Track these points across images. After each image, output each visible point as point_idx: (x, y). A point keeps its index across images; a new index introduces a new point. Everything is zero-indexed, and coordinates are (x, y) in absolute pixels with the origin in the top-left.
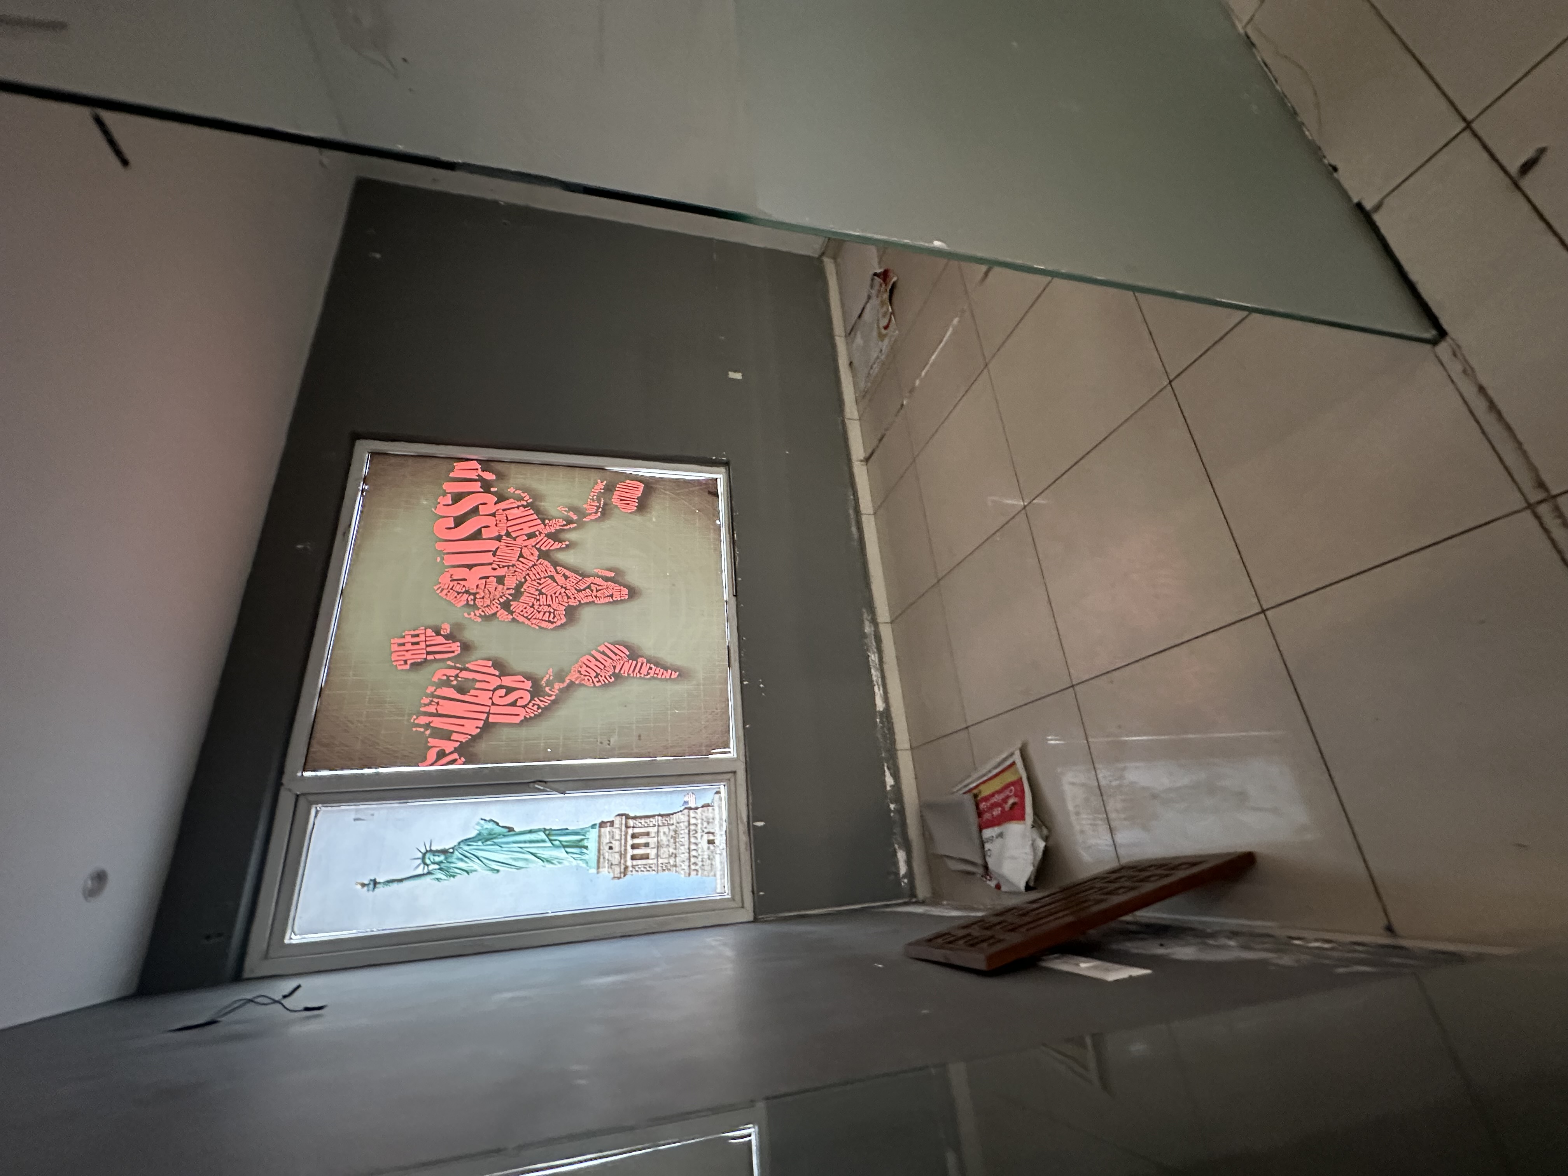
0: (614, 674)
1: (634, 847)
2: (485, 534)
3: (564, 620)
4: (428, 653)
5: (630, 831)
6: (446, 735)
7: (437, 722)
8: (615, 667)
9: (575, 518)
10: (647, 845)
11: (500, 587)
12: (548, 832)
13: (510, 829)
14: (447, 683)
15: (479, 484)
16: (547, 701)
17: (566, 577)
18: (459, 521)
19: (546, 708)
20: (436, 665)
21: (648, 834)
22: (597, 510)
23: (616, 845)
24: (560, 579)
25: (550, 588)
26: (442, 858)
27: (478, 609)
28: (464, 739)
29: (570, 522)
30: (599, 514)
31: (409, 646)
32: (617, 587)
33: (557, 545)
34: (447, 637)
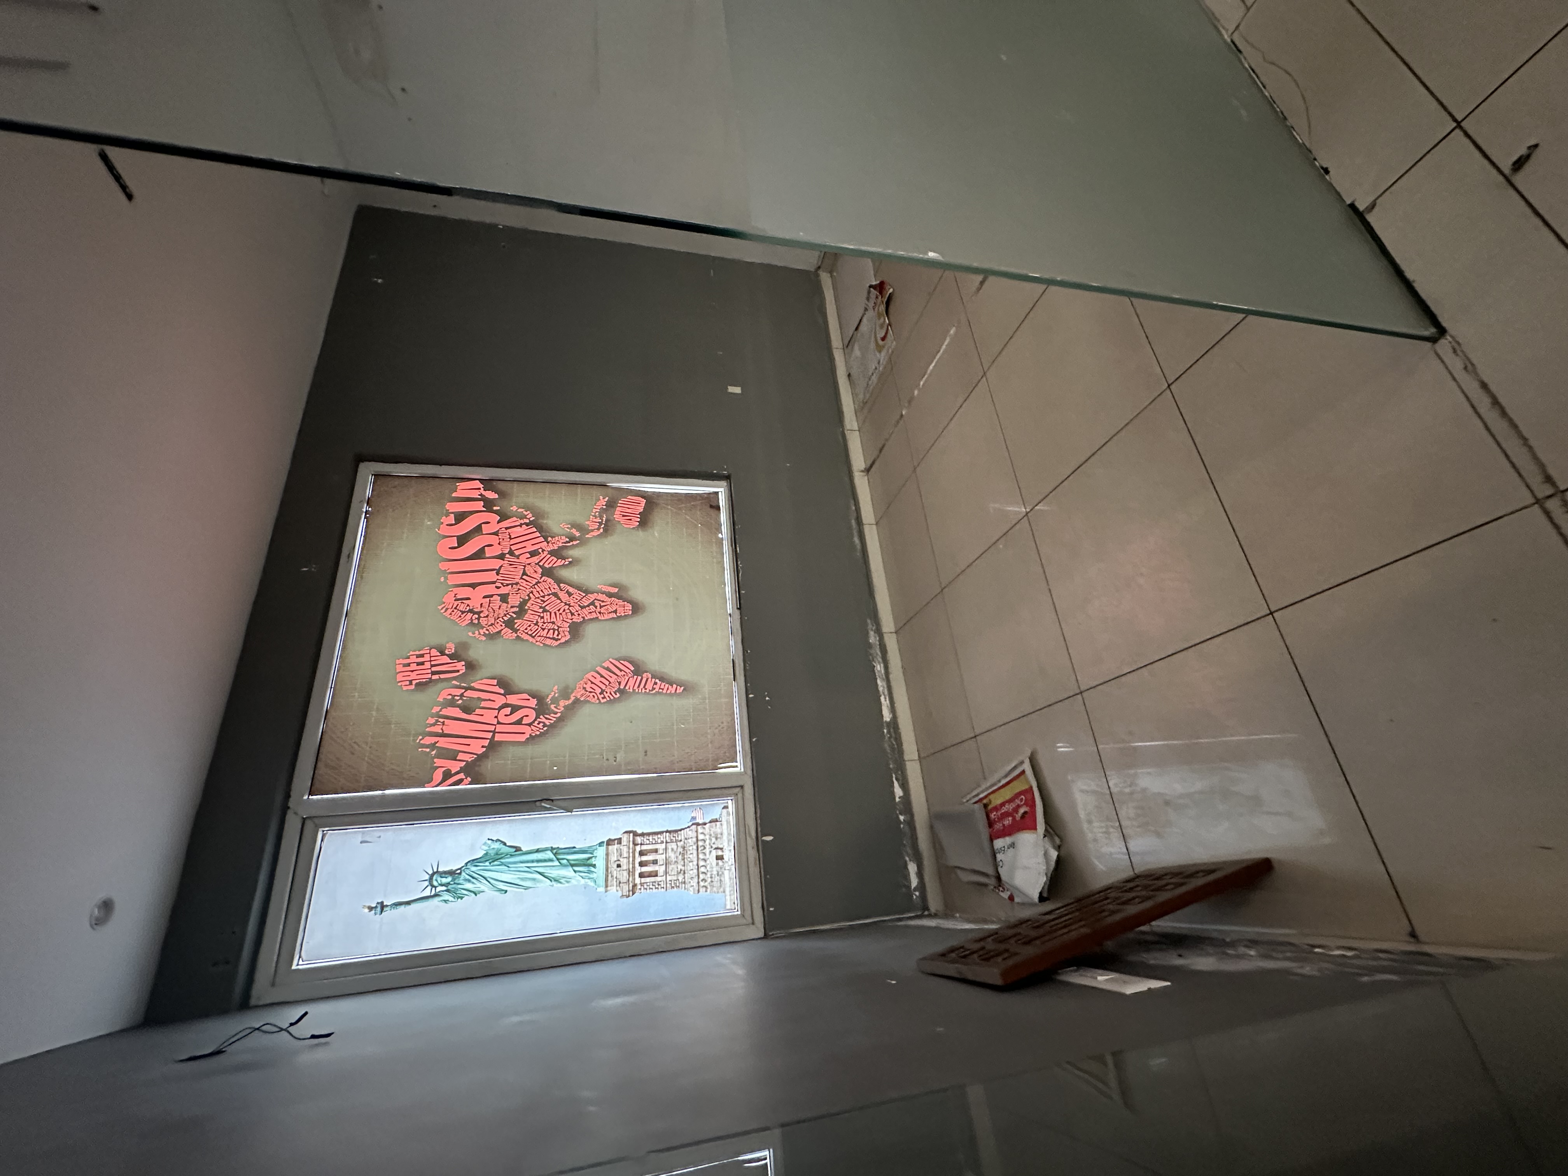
0: (619, 690)
1: (642, 864)
2: (489, 552)
3: (569, 637)
4: (433, 673)
5: (638, 848)
6: (453, 756)
7: (443, 742)
8: (620, 683)
9: (578, 534)
10: (655, 862)
11: (505, 605)
12: (556, 851)
13: (518, 849)
14: (452, 703)
15: (482, 503)
16: (553, 718)
17: (570, 594)
18: (462, 540)
19: (552, 726)
20: (440, 685)
21: (656, 851)
22: (599, 526)
23: (624, 862)
25: (553, 605)
26: (449, 879)
27: (483, 627)
28: (469, 758)
29: (572, 539)
30: (601, 530)
31: (413, 667)
32: (621, 603)
33: (560, 562)
34: (451, 656)
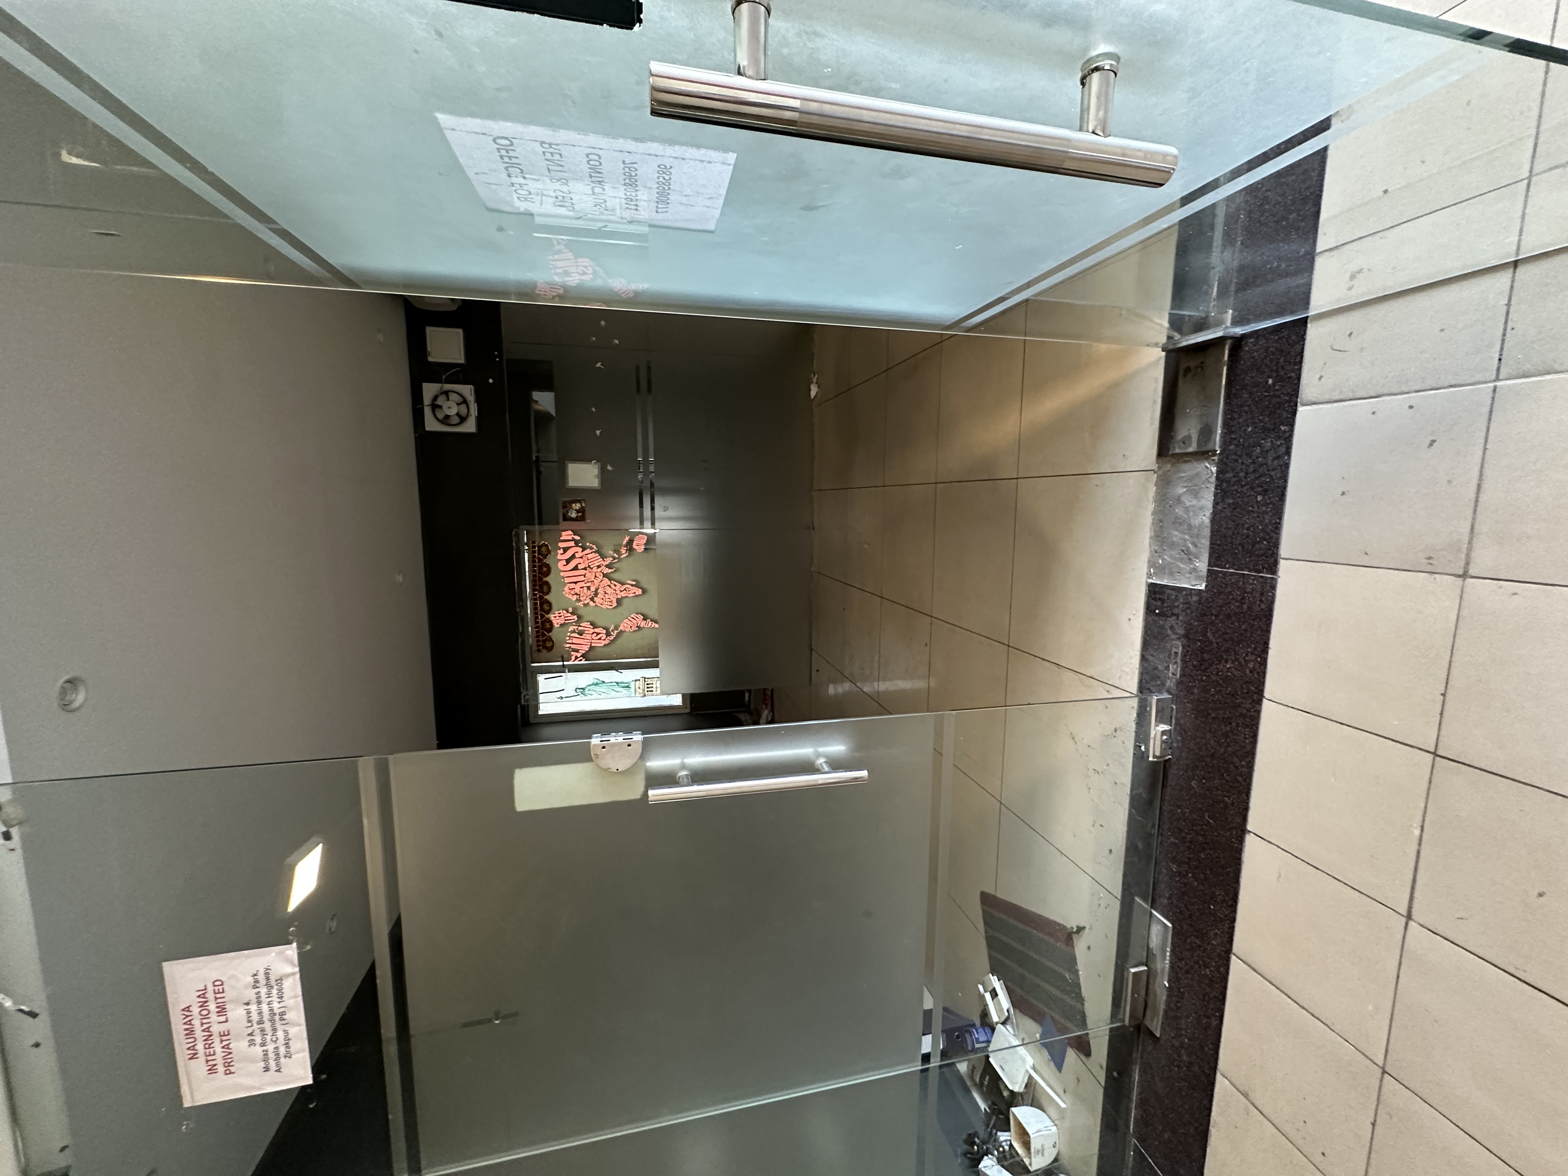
0: (637, 627)
1: (647, 688)
2: (580, 567)
3: (616, 605)
4: (565, 620)
5: (646, 683)
6: (577, 651)
7: (573, 646)
8: (637, 624)
9: (617, 556)
10: (652, 687)
11: (589, 591)
12: (617, 683)
13: (604, 682)
14: (573, 632)
15: (574, 542)
16: (612, 638)
17: (615, 585)
18: (568, 561)
19: (612, 641)
21: (652, 683)
23: (641, 687)
24: (612, 586)
25: (609, 590)
26: (582, 690)
27: (581, 601)
28: (584, 652)
29: (614, 558)
30: (627, 554)
32: (637, 589)
33: (610, 571)
34: (571, 613)
